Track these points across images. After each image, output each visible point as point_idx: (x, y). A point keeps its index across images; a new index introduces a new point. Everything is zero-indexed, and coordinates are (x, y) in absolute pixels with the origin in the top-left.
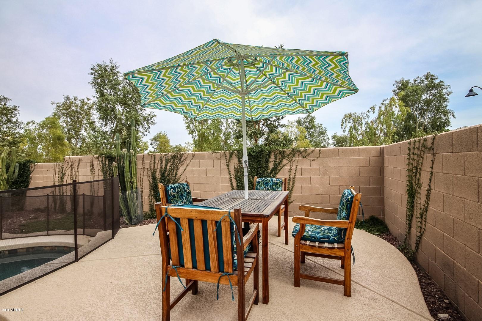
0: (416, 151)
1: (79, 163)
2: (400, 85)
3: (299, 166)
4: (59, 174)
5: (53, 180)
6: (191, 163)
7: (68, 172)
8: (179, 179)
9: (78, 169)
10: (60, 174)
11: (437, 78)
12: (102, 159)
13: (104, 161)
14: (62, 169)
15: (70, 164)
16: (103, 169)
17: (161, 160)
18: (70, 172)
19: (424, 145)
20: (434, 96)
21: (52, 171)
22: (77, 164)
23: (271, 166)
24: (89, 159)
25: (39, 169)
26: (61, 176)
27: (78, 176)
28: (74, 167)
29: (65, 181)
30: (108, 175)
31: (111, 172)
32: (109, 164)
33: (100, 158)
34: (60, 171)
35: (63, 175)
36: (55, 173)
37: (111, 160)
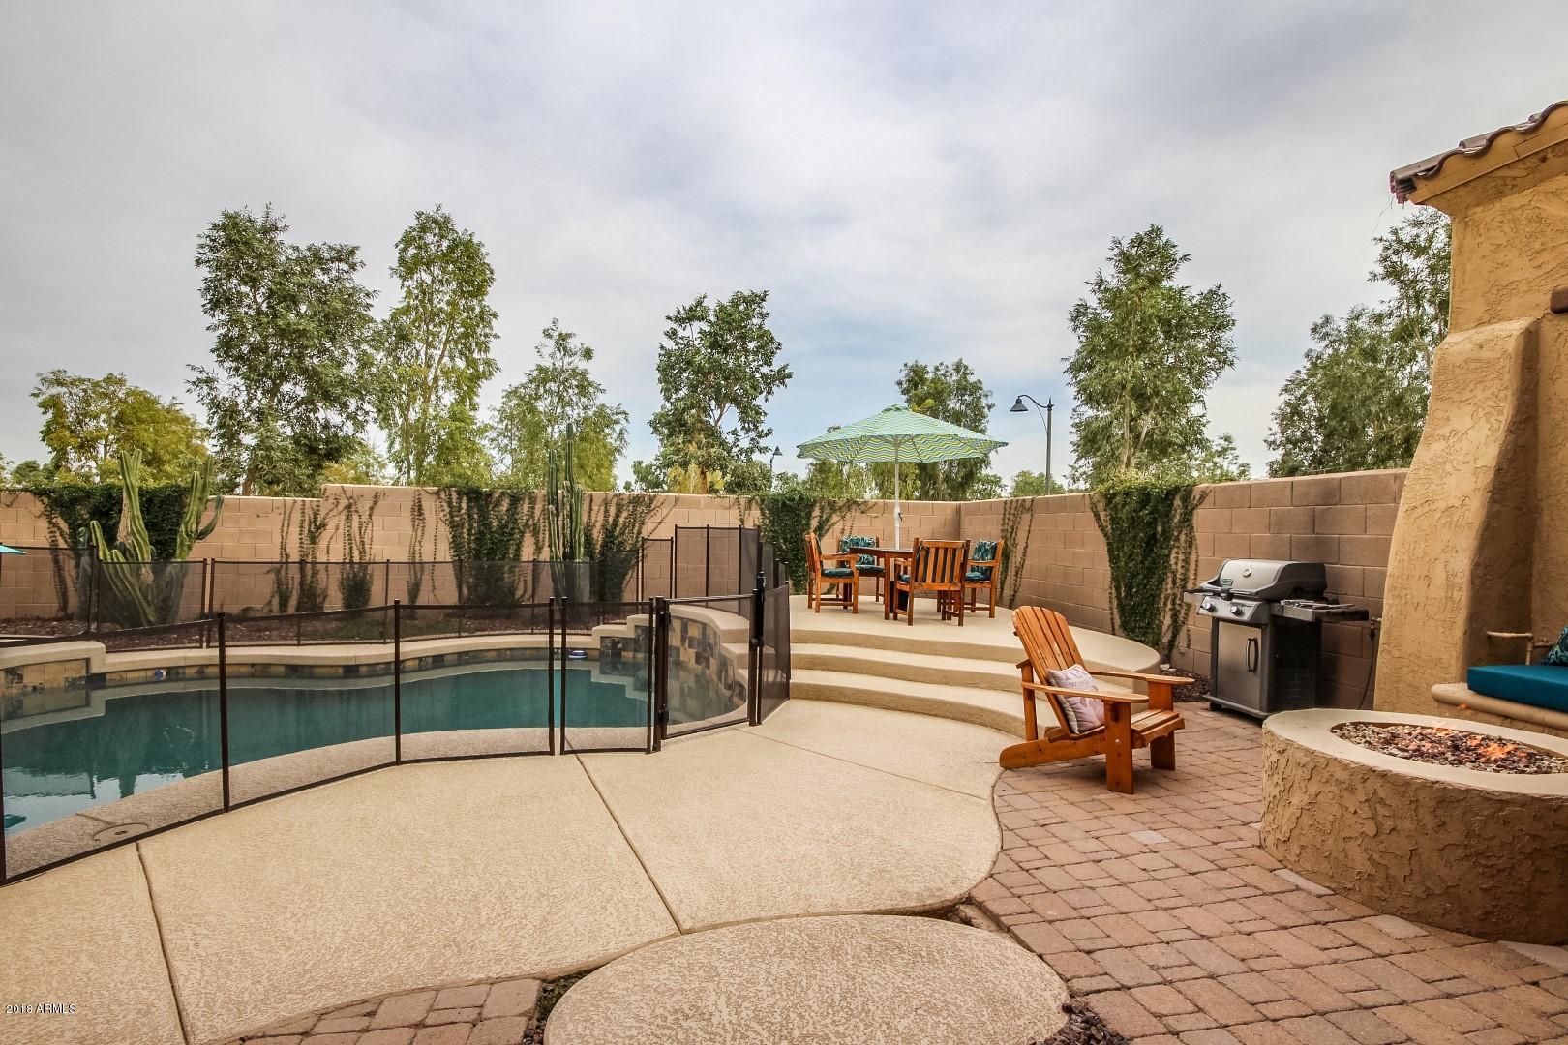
0: (1013, 511)
1: (375, 503)
2: (911, 374)
3: (856, 525)
4: (301, 527)
5: (277, 540)
6: (672, 513)
7: (335, 522)
9: (370, 515)
10: (306, 525)
11: (972, 374)
12: (450, 495)
13: (454, 501)
15: (344, 502)
16: (452, 517)
17: (606, 504)
18: (343, 522)
19: (1022, 506)
20: (968, 405)
21: (277, 519)
22: (369, 503)
23: (814, 523)
24: (409, 495)
25: (224, 513)
26: (309, 531)
27: (368, 531)
28: (357, 511)
29: (323, 544)
30: (465, 531)
31: (475, 525)
32: (469, 508)
33: (443, 495)
34: (307, 517)
35: (318, 528)
36: (286, 524)
37: (477, 500)
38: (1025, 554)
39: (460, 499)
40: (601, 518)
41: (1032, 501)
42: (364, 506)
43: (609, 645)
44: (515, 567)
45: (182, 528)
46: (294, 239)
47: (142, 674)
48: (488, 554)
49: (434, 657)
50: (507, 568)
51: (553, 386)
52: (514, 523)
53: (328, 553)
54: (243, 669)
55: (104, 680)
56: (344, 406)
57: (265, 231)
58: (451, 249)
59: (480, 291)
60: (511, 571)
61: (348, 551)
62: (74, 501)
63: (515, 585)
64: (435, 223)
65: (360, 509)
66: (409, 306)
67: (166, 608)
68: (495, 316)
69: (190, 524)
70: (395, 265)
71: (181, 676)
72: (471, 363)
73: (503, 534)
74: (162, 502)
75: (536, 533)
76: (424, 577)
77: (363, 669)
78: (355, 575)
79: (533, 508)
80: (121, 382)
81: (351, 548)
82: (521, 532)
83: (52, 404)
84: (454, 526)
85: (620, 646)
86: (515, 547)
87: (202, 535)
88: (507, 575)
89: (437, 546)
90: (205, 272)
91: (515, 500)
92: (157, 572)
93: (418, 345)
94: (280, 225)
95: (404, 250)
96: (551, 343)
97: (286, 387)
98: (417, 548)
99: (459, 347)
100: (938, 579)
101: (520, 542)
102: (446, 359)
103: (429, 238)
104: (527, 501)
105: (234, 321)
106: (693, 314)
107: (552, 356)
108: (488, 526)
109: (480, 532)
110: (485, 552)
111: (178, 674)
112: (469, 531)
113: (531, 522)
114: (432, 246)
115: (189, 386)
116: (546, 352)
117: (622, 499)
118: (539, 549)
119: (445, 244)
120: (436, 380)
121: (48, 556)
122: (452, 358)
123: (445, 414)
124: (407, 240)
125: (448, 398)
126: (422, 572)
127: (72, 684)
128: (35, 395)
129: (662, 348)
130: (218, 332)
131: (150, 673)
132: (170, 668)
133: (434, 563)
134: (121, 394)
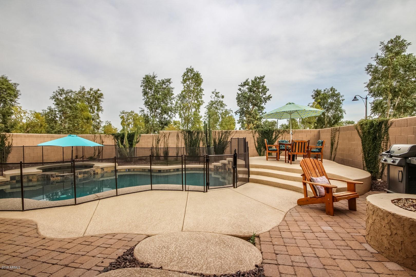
0: (334, 131)
1: (169, 135)
2: (316, 93)
3: (286, 137)
4: (156, 140)
5: (151, 143)
6: (235, 135)
7: (162, 139)
9: (168, 138)
11: (336, 91)
14: (158, 138)
15: (163, 135)
16: (185, 137)
17: (219, 133)
19: (336, 129)
20: (335, 101)
21: (151, 138)
22: (168, 135)
23: (274, 137)
24: (176, 133)
25: (141, 138)
27: (168, 141)
28: (166, 137)
29: (160, 144)
31: (190, 139)
32: (188, 135)
33: (183, 132)
35: (159, 140)
36: (153, 140)
37: (190, 133)
38: (337, 144)
39: (186, 133)
40: (218, 137)
41: (339, 128)
43: (216, 168)
46: (159, 79)
48: (192, 146)
49: (177, 169)
50: (197, 149)
51: (215, 105)
52: (198, 138)
53: (161, 146)
54: (141, 170)
55: (118, 171)
56: (168, 114)
57: (153, 78)
58: (194, 76)
59: (199, 85)
61: (164, 145)
62: (118, 136)
63: (198, 153)
64: (190, 70)
66: (185, 90)
68: (203, 90)
69: (135, 140)
70: (182, 81)
72: (198, 101)
73: (196, 141)
74: (131, 136)
75: (203, 141)
77: (162, 171)
78: (166, 150)
79: (202, 135)
80: (133, 112)
82: (199, 141)
83: (122, 117)
84: (185, 140)
85: (218, 168)
86: (198, 144)
87: (137, 142)
88: (197, 151)
89: (182, 144)
90: (142, 88)
91: (198, 133)
92: (130, 150)
94: (156, 76)
95: (184, 77)
96: (214, 95)
97: (157, 111)
98: (178, 144)
99: (196, 98)
100: (300, 151)
103: (189, 74)
104: (201, 133)
105: (148, 98)
106: (245, 84)
107: (214, 98)
108: (192, 139)
109: (191, 141)
111: (130, 170)
112: (188, 140)
113: (202, 138)
114: (189, 76)
115: (140, 112)
116: (213, 97)
117: (223, 132)
119: (192, 75)
120: (191, 106)
121: (114, 147)
122: (194, 101)
123: (193, 114)
124: (185, 75)
125: (194, 110)
126: (179, 150)
127: (113, 171)
128: (120, 116)
129: (238, 93)
130: (145, 100)
131: (125, 170)
132: (128, 169)
133: (181, 148)
134: (133, 115)
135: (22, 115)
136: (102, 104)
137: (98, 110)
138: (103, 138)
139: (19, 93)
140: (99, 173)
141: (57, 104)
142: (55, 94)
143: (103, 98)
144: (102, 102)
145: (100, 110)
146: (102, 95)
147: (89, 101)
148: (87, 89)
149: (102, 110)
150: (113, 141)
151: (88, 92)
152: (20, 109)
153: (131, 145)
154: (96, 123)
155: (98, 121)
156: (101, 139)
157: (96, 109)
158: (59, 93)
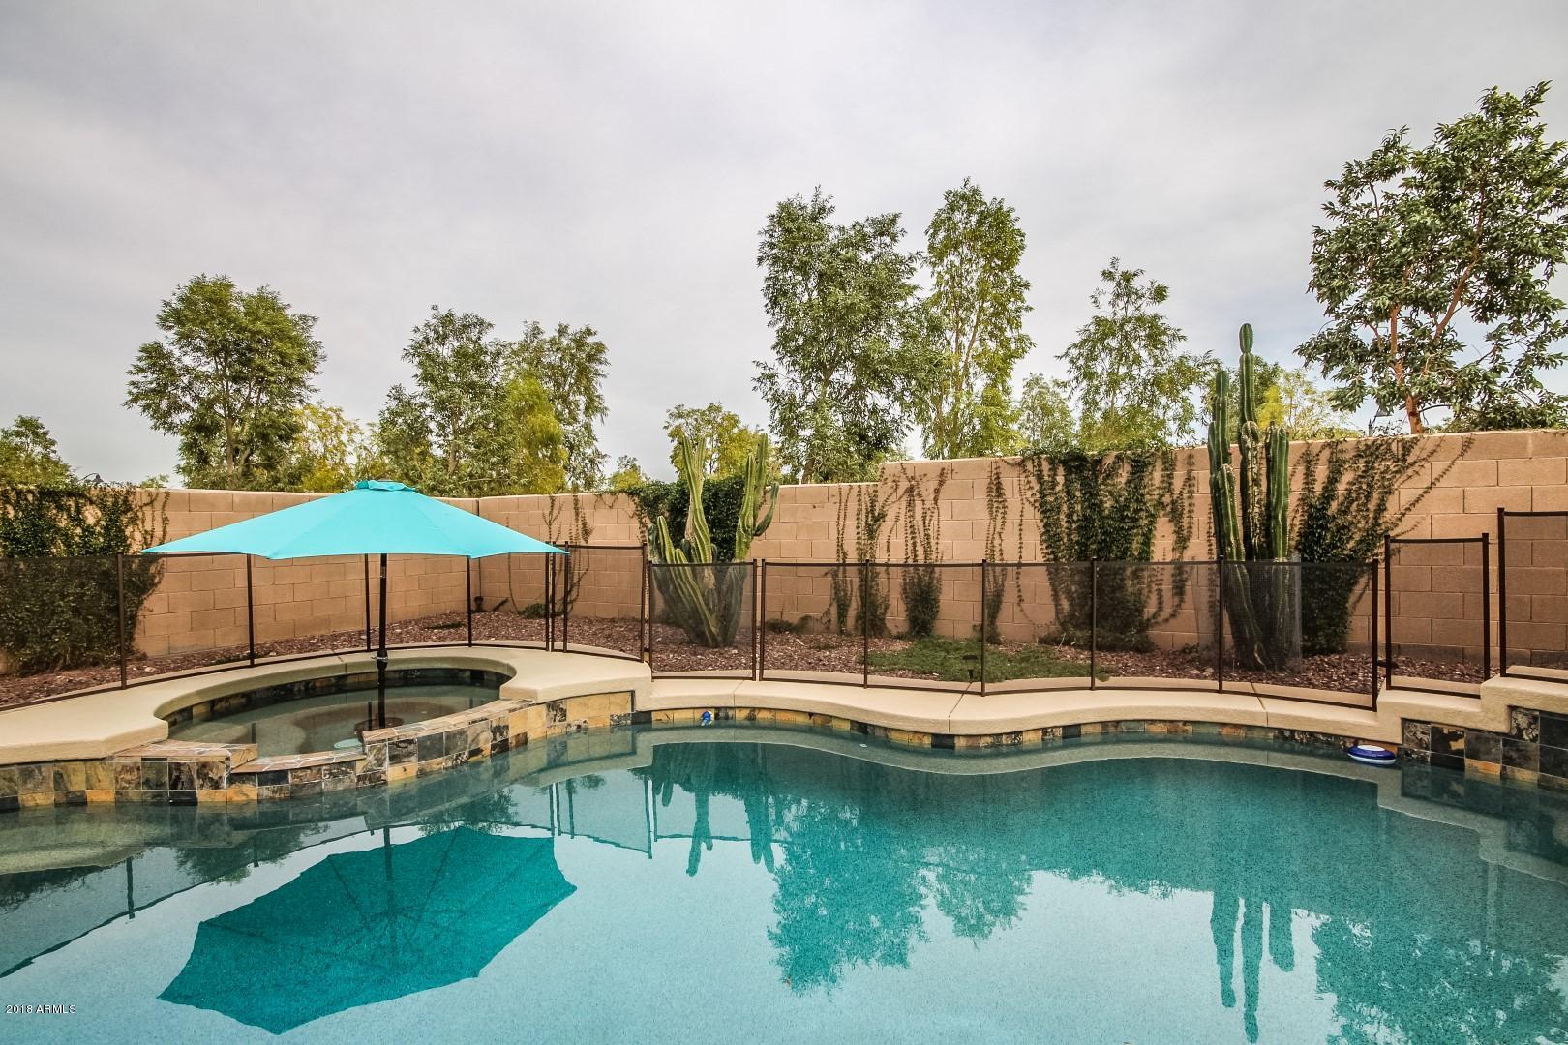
1: (941, 483)
4: (858, 519)
5: (834, 535)
6: (1454, 469)
7: (895, 510)
8: (1396, 526)
9: (936, 500)
10: (863, 516)
12: (1040, 466)
13: (1046, 473)
14: (873, 502)
15: (904, 485)
16: (1044, 496)
17: (1309, 462)
18: (903, 511)
21: (832, 509)
22: (933, 485)
24: (983, 469)
25: (778, 507)
26: (867, 523)
27: (934, 521)
28: (920, 496)
29: (882, 539)
30: (1062, 516)
31: (1078, 507)
32: (1068, 483)
33: (1029, 466)
34: (864, 507)
35: (876, 520)
36: (841, 516)
37: (1080, 469)
39: (1054, 470)
40: (1297, 485)
42: (928, 488)
43: (1427, 739)
44: (1143, 570)
45: (740, 523)
47: (689, 714)
48: (1098, 551)
49: (1064, 727)
50: (1128, 571)
51: (1114, 343)
52: (1137, 501)
53: (888, 551)
54: (801, 720)
55: (650, 721)
56: (891, 385)
57: (814, 219)
58: (980, 222)
59: (1010, 261)
60: (1136, 575)
61: (910, 547)
62: (658, 499)
63: (1143, 598)
64: (965, 199)
65: (924, 493)
66: (939, 295)
67: (726, 618)
68: (1026, 286)
69: (746, 519)
70: (926, 253)
71: (730, 722)
72: (1004, 344)
73: (1122, 519)
74: (726, 496)
75: (1176, 515)
76: (1006, 583)
77: (960, 743)
78: (920, 579)
79: (1170, 476)
80: (719, 409)
81: (914, 544)
82: (1152, 515)
83: (676, 433)
84: (1047, 510)
85: (1459, 745)
86: (1140, 539)
87: (759, 531)
88: (1129, 583)
89: (1024, 540)
90: (765, 270)
91: (1139, 466)
92: (720, 575)
93: (948, 334)
94: (828, 206)
95: (934, 236)
96: (1110, 287)
97: (836, 376)
98: (997, 542)
99: (989, 328)
101: (1150, 531)
102: (976, 344)
103: (958, 216)
104: (1159, 466)
107: (1112, 303)
108: (1097, 507)
109: (1086, 518)
110: (1094, 546)
111: (727, 718)
112: (1069, 516)
113: (1167, 499)
114: (960, 224)
115: (755, 384)
116: (1104, 300)
117: (1342, 451)
118: (1182, 541)
119: (974, 218)
120: (966, 368)
121: (638, 555)
122: (982, 340)
123: (978, 400)
124: (936, 226)
125: (980, 384)
126: (1004, 575)
127: (617, 724)
128: (666, 427)
129: (1319, 232)
130: (777, 327)
131: (698, 715)
132: (718, 709)
133: (1020, 565)
134: (719, 420)
135: (344, 438)
136: (603, 388)
137: (590, 409)
138: (587, 512)
139: (320, 352)
140: (531, 737)
141: (427, 378)
142: (420, 337)
143: (606, 362)
144: (600, 379)
145: (597, 409)
146: (600, 348)
147: (557, 374)
148: (549, 332)
149: (603, 411)
150: (635, 523)
151: (552, 342)
152: (338, 417)
153: (725, 546)
154: (583, 459)
155: (589, 451)
156: (577, 514)
157: (582, 407)
158: (436, 332)
